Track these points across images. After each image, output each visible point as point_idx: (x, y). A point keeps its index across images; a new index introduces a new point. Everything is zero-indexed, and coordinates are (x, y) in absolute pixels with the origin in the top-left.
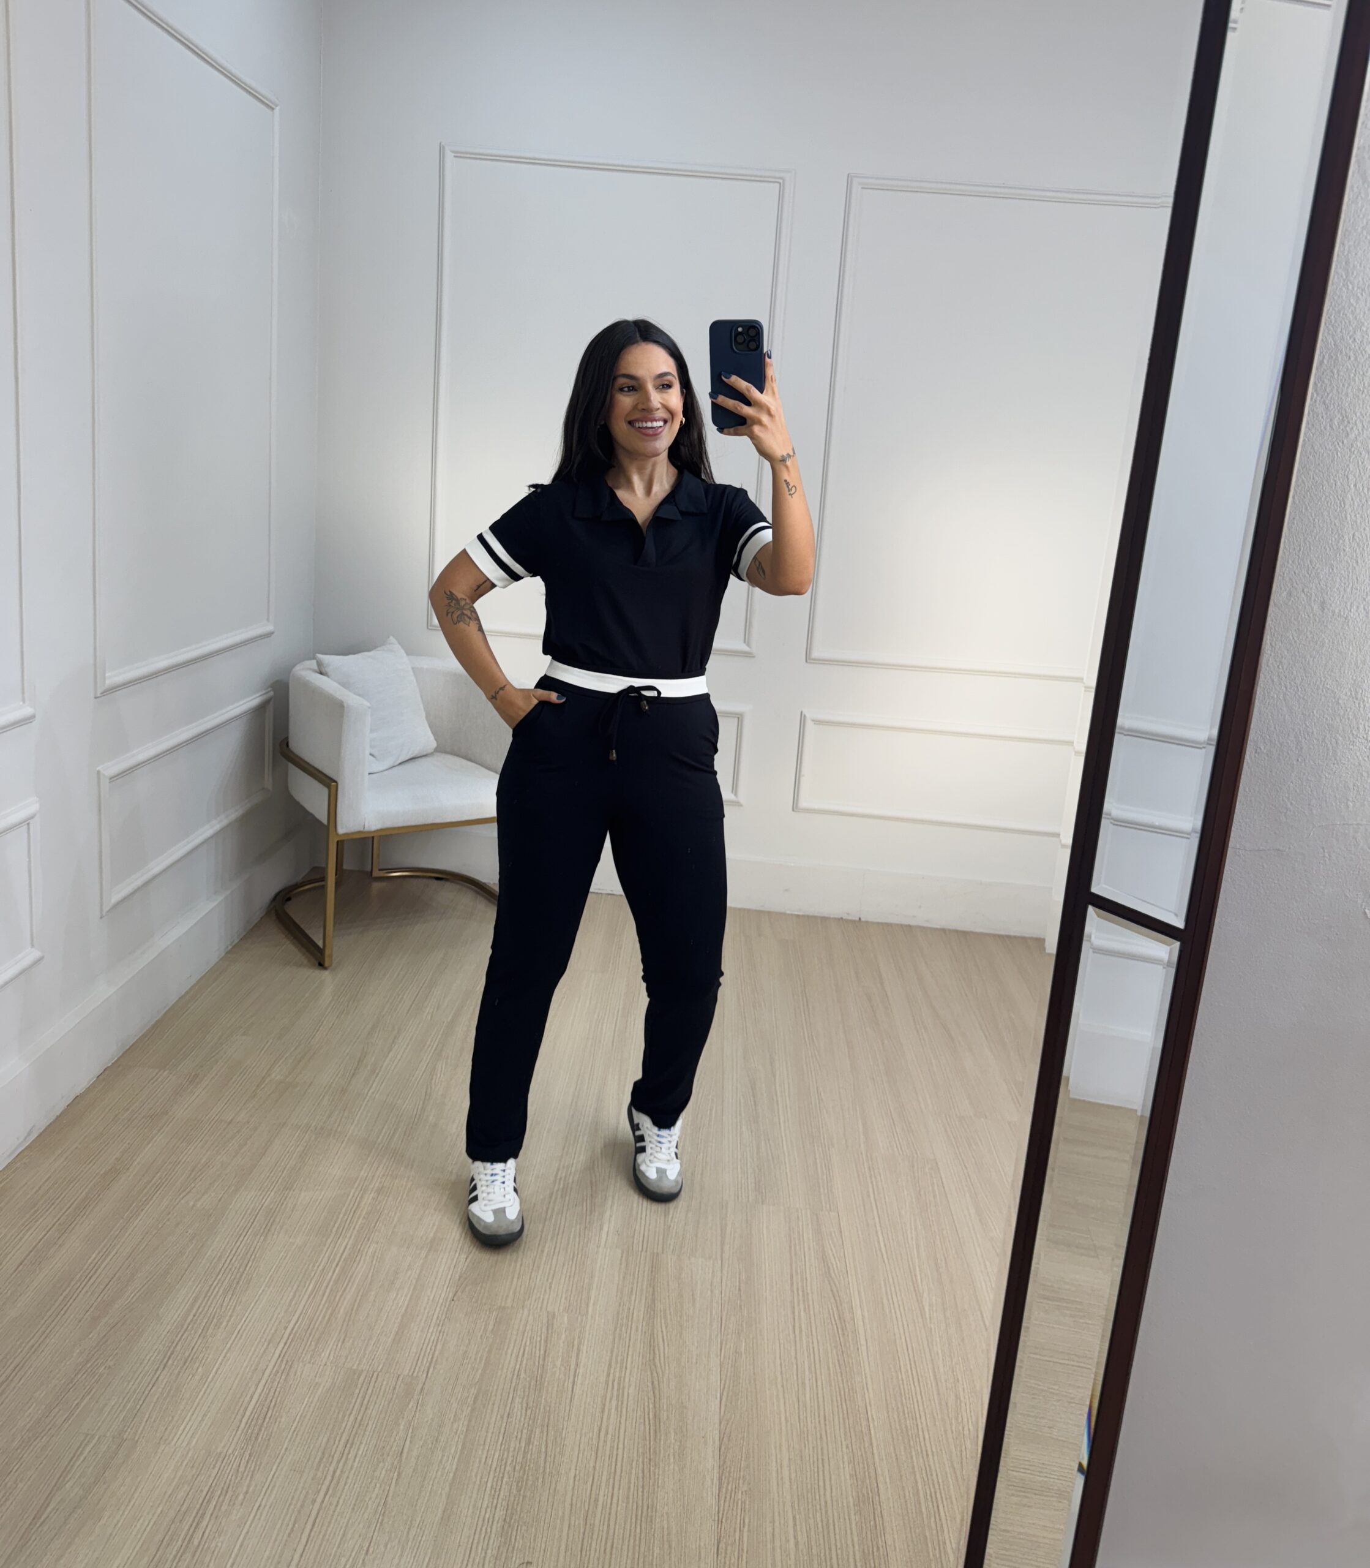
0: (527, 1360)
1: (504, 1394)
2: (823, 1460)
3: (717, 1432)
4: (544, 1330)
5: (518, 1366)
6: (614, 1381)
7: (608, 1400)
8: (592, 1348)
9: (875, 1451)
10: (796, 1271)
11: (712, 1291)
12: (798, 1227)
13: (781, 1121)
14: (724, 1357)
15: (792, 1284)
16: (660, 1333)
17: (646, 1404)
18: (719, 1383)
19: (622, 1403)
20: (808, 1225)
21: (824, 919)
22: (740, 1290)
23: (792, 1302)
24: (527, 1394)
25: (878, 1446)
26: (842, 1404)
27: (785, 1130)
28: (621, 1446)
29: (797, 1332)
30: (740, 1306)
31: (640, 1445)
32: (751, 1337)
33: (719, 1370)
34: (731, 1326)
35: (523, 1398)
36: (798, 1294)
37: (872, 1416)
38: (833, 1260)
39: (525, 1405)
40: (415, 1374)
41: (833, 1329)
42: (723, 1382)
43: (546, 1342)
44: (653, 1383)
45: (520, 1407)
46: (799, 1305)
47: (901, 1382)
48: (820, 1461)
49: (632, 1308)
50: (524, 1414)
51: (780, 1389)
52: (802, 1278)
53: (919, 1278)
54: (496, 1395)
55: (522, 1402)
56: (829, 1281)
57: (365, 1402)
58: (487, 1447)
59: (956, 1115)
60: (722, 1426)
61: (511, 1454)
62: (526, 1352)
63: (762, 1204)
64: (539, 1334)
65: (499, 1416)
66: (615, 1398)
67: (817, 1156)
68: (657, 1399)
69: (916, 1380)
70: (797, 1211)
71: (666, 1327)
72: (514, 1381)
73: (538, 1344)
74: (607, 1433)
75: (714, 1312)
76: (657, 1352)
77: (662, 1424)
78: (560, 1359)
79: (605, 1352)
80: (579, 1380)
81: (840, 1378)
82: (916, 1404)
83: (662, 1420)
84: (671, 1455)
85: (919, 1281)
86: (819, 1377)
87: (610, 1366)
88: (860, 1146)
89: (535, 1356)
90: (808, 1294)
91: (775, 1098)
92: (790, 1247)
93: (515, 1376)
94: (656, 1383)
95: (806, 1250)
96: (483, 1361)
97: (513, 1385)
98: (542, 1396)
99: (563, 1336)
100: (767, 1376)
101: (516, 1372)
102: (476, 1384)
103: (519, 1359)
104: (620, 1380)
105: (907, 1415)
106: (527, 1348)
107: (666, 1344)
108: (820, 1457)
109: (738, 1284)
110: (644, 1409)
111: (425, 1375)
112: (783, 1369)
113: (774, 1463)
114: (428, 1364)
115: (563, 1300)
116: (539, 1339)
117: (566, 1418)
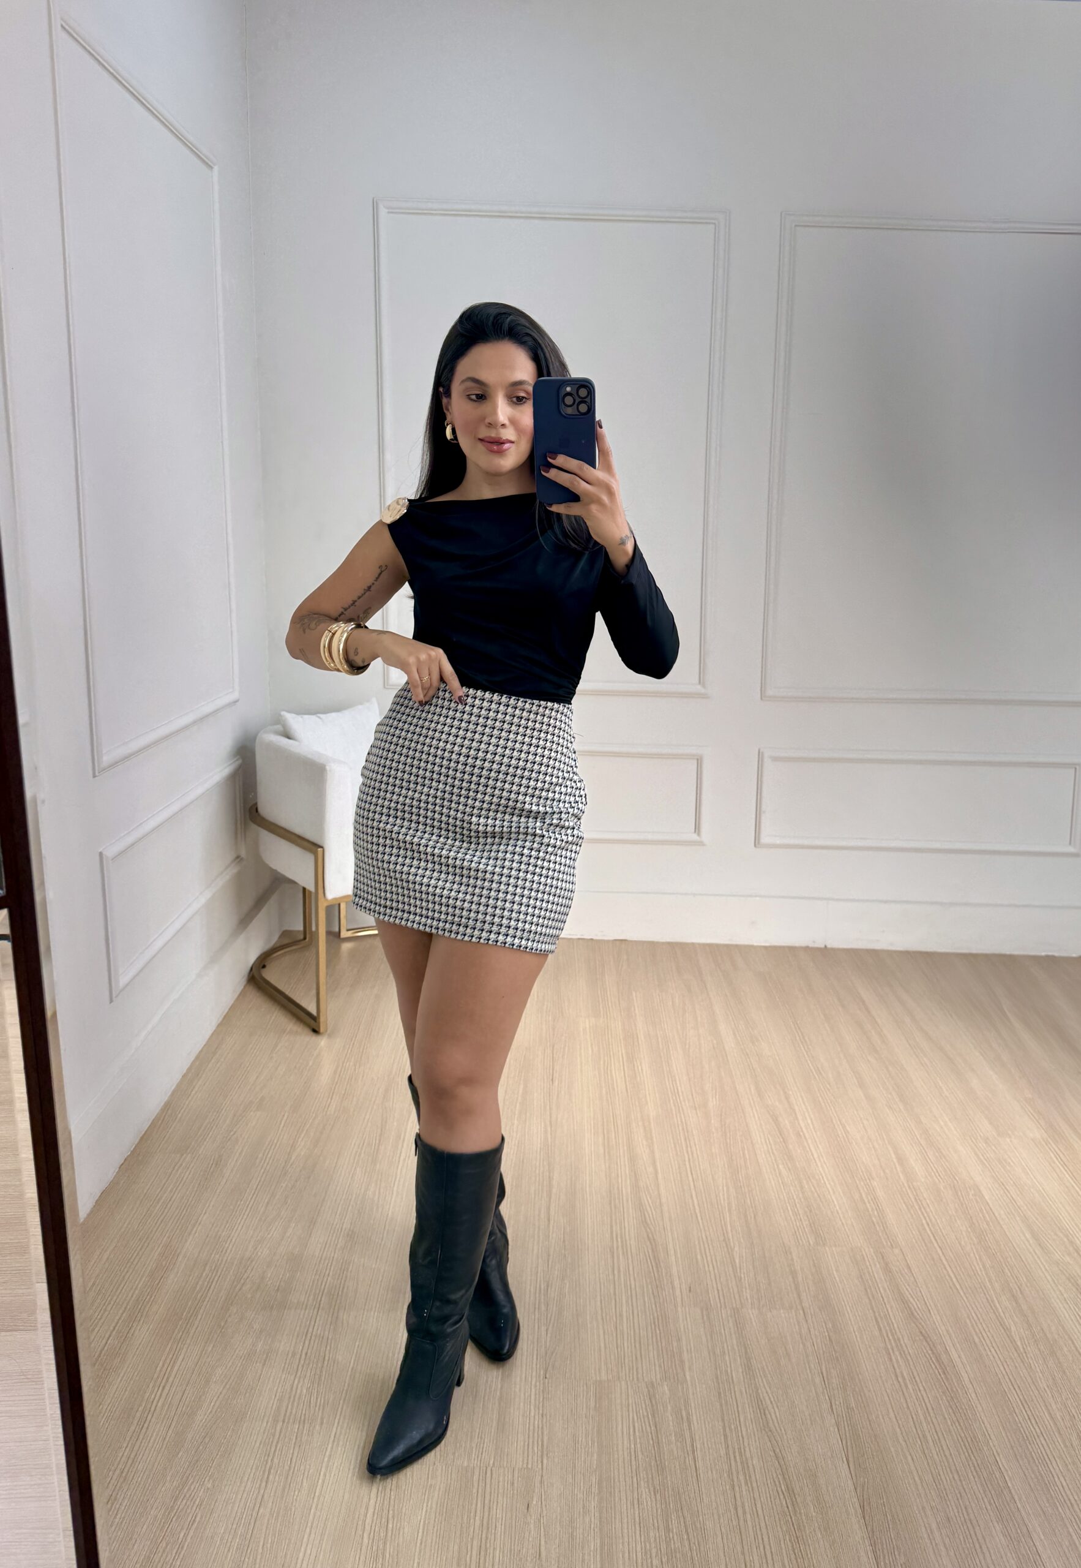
0: (640, 1438)
1: (627, 1479)
2: (970, 1520)
3: (855, 1500)
4: (648, 1402)
5: (633, 1446)
6: (734, 1453)
7: (735, 1474)
8: (702, 1418)
9: (1019, 1506)
10: (880, 1315)
11: (804, 1345)
12: (867, 1268)
13: (816, 1156)
14: (838, 1416)
15: (880, 1330)
16: (765, 1394)
17: (775, 1475)
18: (841, 1445)
19: (750, 1477)
20: (875, 1265)
21: (792, 949)
22: (830, 1340)
23: (886, 1349)
24: (650, 1476)
25: (1020, 1500)
26: (969, 1455)
27: (822, 1166)
28: (763, 1525)
29: (900, 1379)
30: (838, 1360)
31: (782, 1523)
32: (857, 1390)
33: (836, 1430)
34: (834, 1381)
35: (648, 1481)
36: (889, 1340)
37: (1003, 1466)
38: (911, 1300)
39: (652, 1489)
40: (530, 1466)
41: (935, 1373)
42: (844, 1442)
43: (653, 1416)
44: (774, 1451)
45: (648, 1493)
46: (893, 1352)
47: (1020, 1425)
48: (968, 1522)
49: (729, 1371)
50: (654, 1499)
51: (903, 1444)
52: (888, 1324)
53: (1000, 1310)
54: (619, 1481)
55: (648, 1486)
56: (914, 1323)
57: (487, 1502)
58: (626, 1539)
59: (980, 1136)
60: (858, 1490)
61: (653, 1545)
62: (637, 1431)
63: (824, 1245)
64: (644, 1406)
65: (629, 1502)
66: (741, 1473)
67: (862, 1191)
68: (784, 1470)
69: (1033, 1422)
70: (861, 1251)
71: (770, 1388)
72: (634, 1463)
73: (646, 1419)
74: (744, 1513)
75: (812, 1366)
76: (769, 1416)
77: (797, 1496)
78: (673, 1435)
79: (716, 1423)
80: (699, 1454)
81: (959, 1427)
82: (1042, 1448)
83: (796, 1491)
84: (817, 1529)
85: (1002, 1314)
86: (938, 1429)
87: (725, 1436)
88: (899, 1177)
89: (647, 1432)
90: (899, 1339)
91: (801, 1134)
92: (866, 1289)
93: (633, 1458)
94: (778, 1450)
95: (882, 1292)
96: (596, 1444)
97: (634, 1467)
98: (667, 1477)
99: (669, 1408)
100: (885, 1431)
101: (633, 1453)
102: (596, 1471)
103: (632, 1438)
104: (740, 1453)
105: (1037, 1462)
106: (636, 1424)
107: (775, 1405)
108: (966, 1517)
109: (827, 1334)
110: (774, 1482)
111: (540, 1466)
112: (900, 1422)
113: (923, 1529)
114: (539, 1453)
115: (657, 1369)
116: (645, 1414)
117: (699, 1500)
